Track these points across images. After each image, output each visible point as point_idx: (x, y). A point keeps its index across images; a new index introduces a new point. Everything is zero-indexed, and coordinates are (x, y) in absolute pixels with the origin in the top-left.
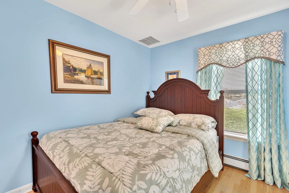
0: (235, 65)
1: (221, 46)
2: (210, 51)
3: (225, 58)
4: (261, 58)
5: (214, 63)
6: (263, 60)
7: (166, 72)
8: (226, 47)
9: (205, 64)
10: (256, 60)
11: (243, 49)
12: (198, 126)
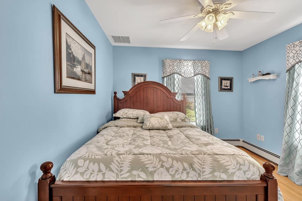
0: (189, 76)
1: (180, 61)
2: (173, 63)
3: (183, 71)
4: (202, 74)
5: (177, 73)
6: (202, 76)
7: (132, 74)
8: (183, 63)
9: (170, 72)
10: (199, 75)
11: (192, 67)
12: (182, 120)
